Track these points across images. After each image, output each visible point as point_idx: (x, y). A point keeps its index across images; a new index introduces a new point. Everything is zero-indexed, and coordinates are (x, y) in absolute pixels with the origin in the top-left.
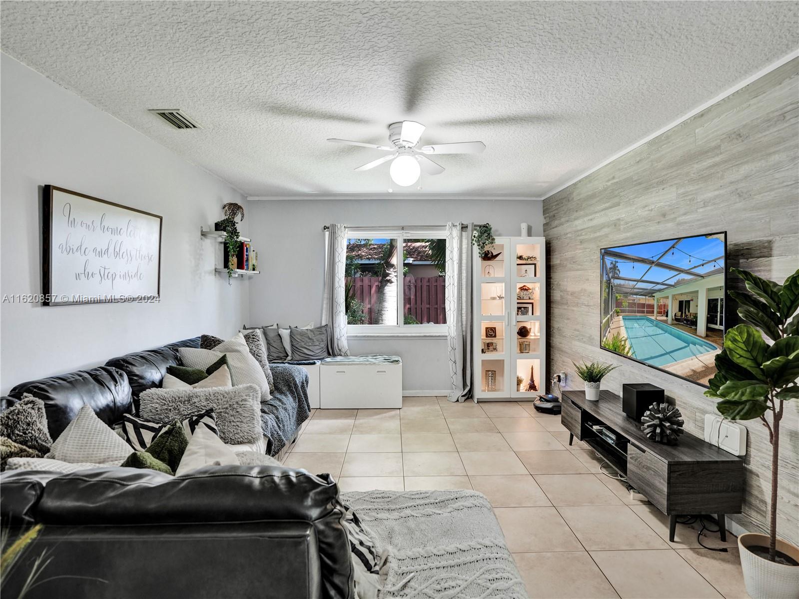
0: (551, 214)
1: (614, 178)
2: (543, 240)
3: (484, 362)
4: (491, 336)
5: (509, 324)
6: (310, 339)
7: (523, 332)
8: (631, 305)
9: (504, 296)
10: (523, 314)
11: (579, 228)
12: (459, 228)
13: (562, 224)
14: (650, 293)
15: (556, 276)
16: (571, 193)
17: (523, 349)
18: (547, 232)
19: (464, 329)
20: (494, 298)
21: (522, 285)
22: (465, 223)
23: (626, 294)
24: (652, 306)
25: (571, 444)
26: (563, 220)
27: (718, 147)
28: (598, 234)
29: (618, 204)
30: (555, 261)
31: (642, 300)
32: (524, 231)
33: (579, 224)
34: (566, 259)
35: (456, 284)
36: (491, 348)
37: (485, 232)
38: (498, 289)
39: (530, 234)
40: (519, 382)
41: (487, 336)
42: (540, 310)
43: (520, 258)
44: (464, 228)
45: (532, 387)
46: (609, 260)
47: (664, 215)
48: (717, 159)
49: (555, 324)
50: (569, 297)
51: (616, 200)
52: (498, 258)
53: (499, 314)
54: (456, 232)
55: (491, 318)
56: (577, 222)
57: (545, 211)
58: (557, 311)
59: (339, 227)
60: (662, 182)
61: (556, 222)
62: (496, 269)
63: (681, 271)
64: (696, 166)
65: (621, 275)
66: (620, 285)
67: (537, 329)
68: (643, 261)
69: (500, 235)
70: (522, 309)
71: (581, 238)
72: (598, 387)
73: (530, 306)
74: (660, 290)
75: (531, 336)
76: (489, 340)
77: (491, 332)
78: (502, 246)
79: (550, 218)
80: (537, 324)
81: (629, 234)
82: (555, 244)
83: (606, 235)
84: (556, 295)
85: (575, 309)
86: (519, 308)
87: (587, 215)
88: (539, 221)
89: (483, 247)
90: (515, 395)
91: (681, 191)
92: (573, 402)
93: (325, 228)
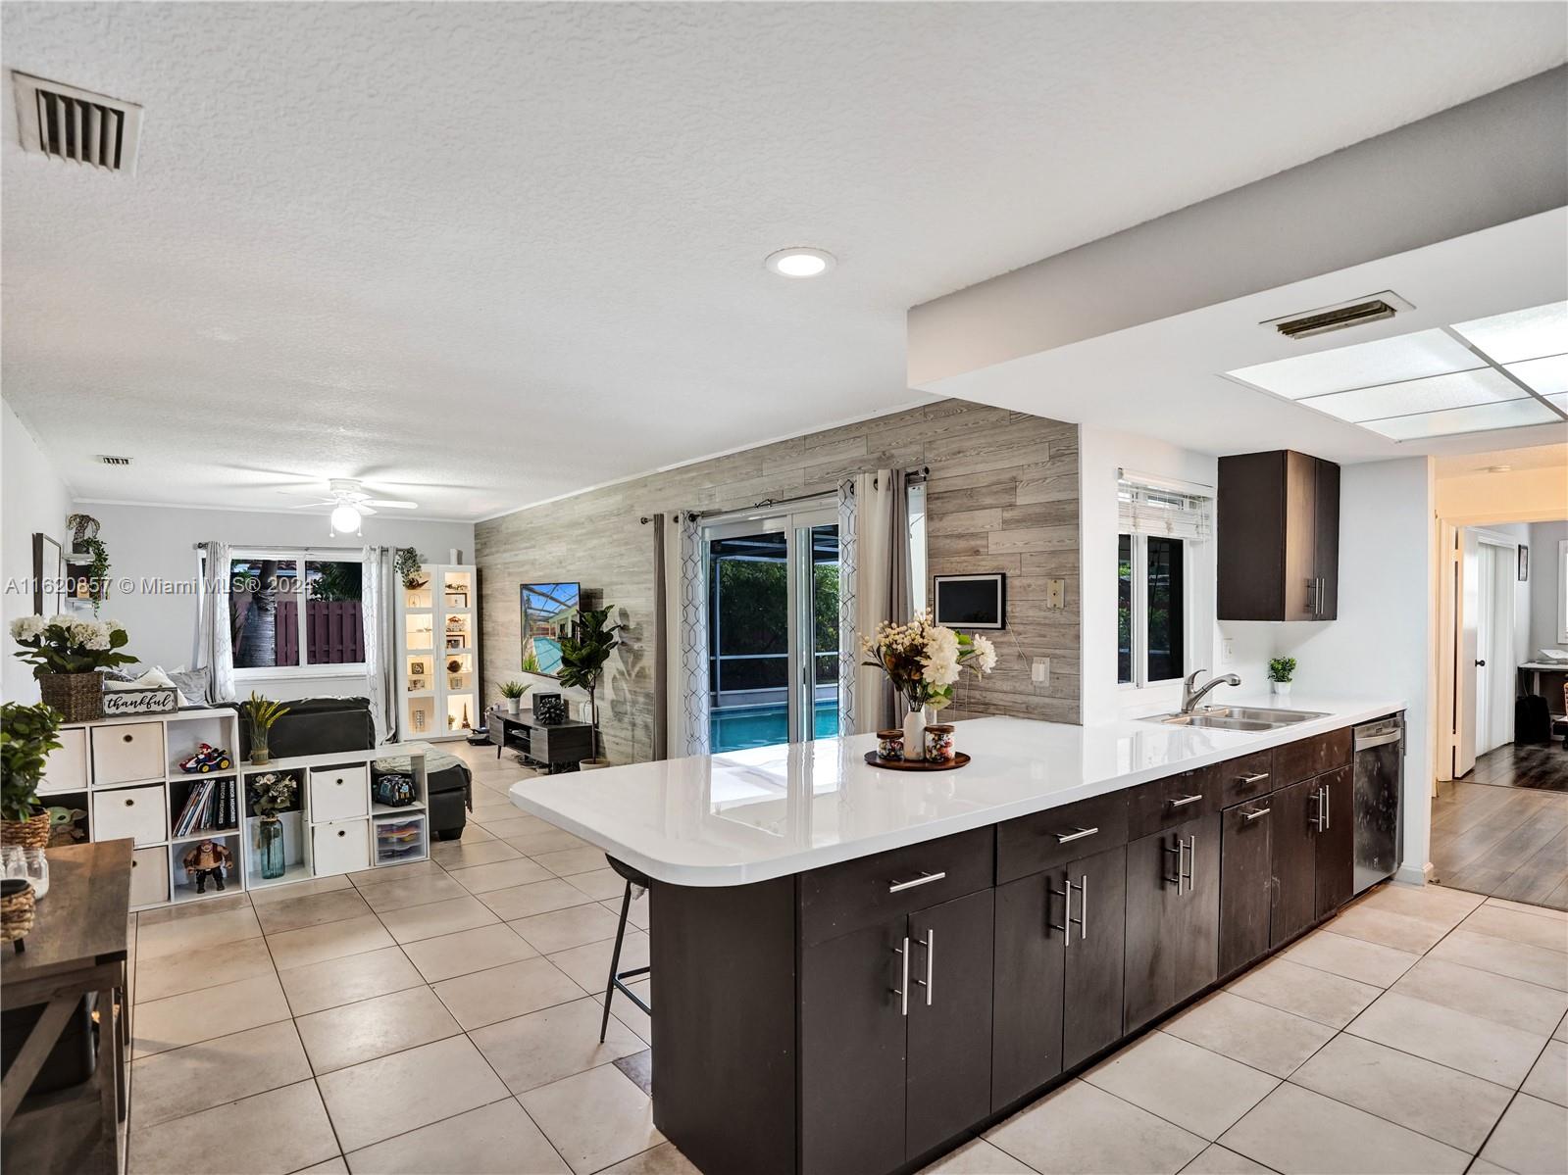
0: (483, 540)
1: (531, 523)
2: (474, 569)
3: (411, 700)
4: (418, 673)
5: (438, 658)
6: (186, 684)
7: (454, 667)
8: (538, 629)
9: (431, 628)
10: (453, 647)
11: (507, 561)
12: (378, 551)
13: (492, 554)
14: (546, 620)
15: (488, 607)
16: (501, 525)
17: (455, 684)
18: (479, 559)
19: (386, 666)
20: (420, 631)
21: (452, 616)
22: (385, 546)
23: (535, 621)
24: (548, 629)
25: (499, 757)
26: (493, 550)
27: (583, 523)
28: (521, 570)
29: (534, 547)
30: (487, 590)
31: (543, 625)
32: (454, 558)
33: (507, 557)
34: (497, 590)
35: (375, 615)
36: (418, 685)
37: (410, 558)
38: (425, 621)
39: (460, 562)
40: (451, 721)
41: (413, 673)
42: (471, 642)
43: (450, 586)
44: (384, 551)
45: (466, 726)
46: (525, 593)
47: (561, 563)
48: (584, 531)
49: (487, 657)
50: (500, 628)
51: (533, 542)
52: (424, 587)
53: (427, 647)
54: (375, 556)
55: (417, 652)
56: (505, 555)
57: (477, 536)
58: (489, 643)
59: (221, 545)
60: (558, 537)
61: (487, 551)
62: (423, 599)
63: (561, 603)
64: (576, 532)
65: (533, 606)
66: (532, 614)
67: (468, 663)
68: (543, 595)
69: (425, 562)
70: (452, 643)
71: (510, 570)
72: (518, 702)
73: (461, 639)
74: (551, 617)
75: (463, 670)
76: (416, 677)
77: (418, 669)
78: (429, 575)
79: (482, 545)
80: (470, 657)
81: (541, 574)
82: (485, 573)
83: (527, 572)
84: (488, 626)
85: (505, 639)
86: (449, 641)
87: (512, 550)
88: (469, 547)
89: (407, 575)
90: (446, 734)
91: (569, 547)
92: (498, 717)
93: (201, 546)
